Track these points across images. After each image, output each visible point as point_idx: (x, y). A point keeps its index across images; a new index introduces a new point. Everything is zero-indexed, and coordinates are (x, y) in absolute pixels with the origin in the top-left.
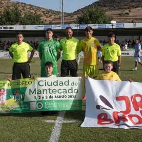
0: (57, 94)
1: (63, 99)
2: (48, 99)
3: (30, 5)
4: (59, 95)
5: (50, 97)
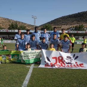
4: (32, 57)
5: (29, 59)
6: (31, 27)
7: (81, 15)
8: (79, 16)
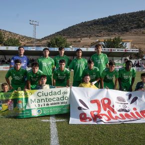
0: (52, 102)
1: (57, 105)
2: (46, 106)
3: (10, 32)
4: (54, 102)
5: (47, 105)
6: (26, 41)
7: (114, 21)
8: (111, 23)
